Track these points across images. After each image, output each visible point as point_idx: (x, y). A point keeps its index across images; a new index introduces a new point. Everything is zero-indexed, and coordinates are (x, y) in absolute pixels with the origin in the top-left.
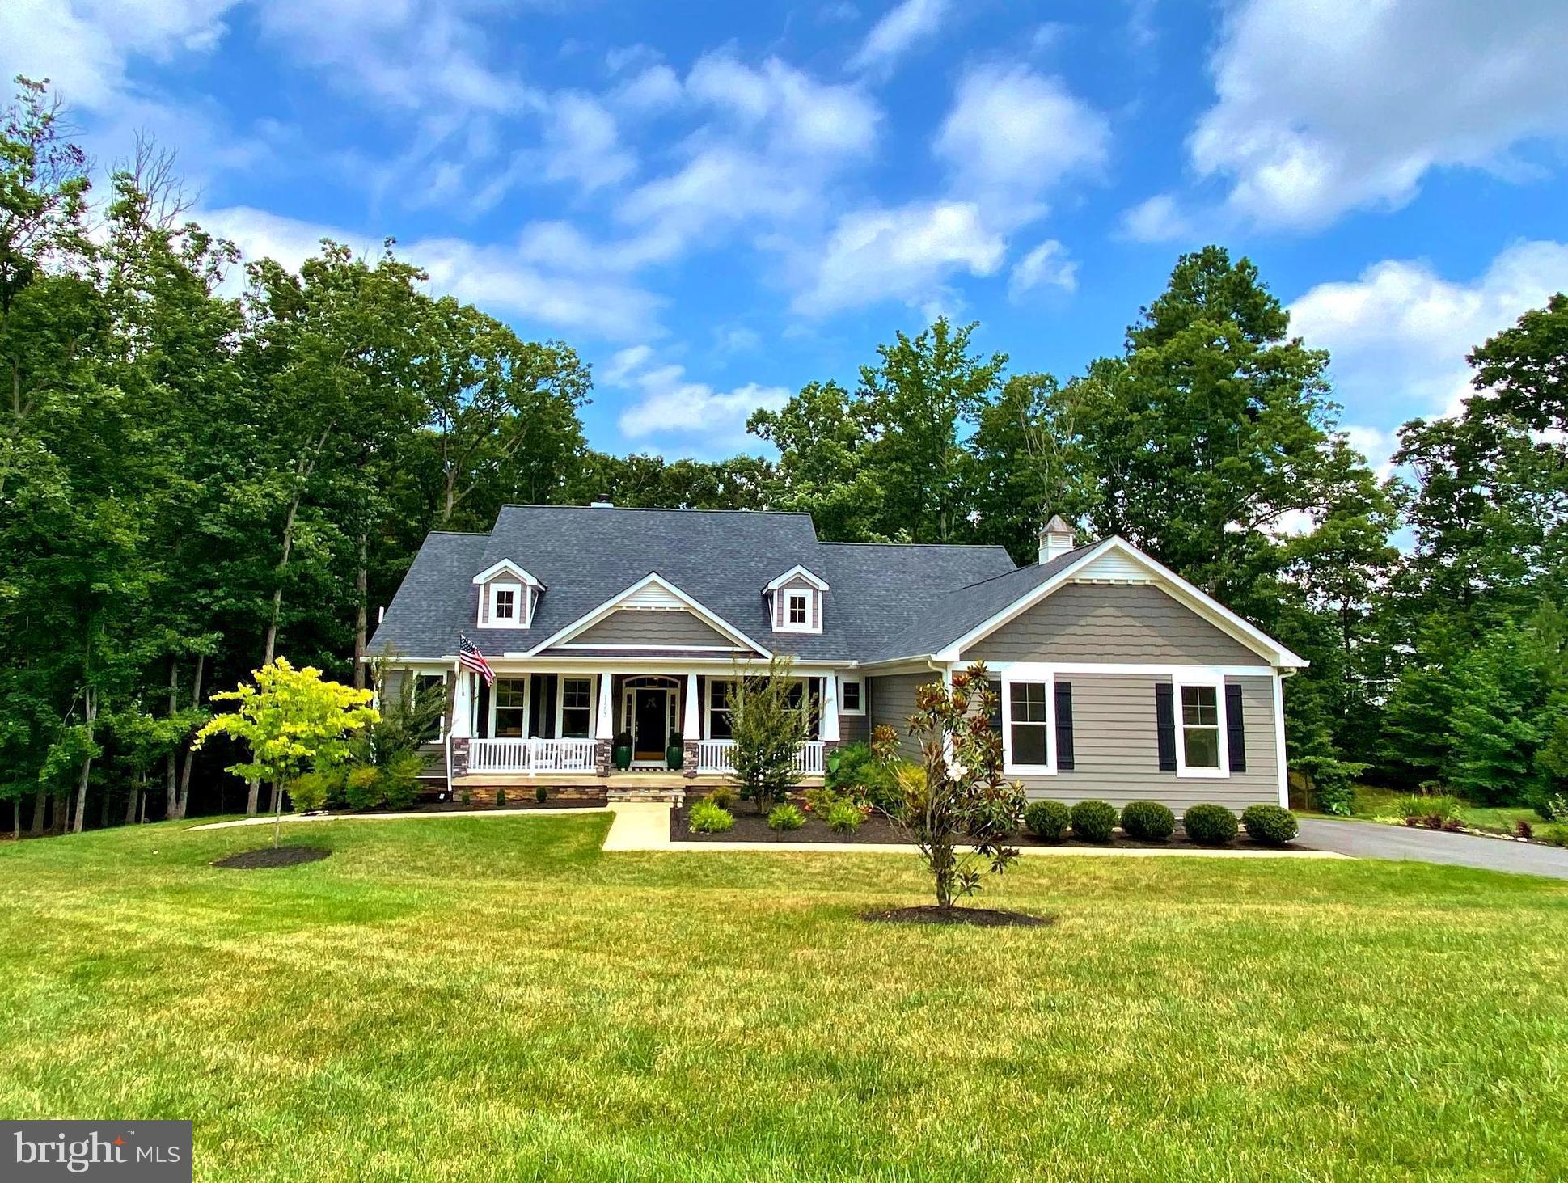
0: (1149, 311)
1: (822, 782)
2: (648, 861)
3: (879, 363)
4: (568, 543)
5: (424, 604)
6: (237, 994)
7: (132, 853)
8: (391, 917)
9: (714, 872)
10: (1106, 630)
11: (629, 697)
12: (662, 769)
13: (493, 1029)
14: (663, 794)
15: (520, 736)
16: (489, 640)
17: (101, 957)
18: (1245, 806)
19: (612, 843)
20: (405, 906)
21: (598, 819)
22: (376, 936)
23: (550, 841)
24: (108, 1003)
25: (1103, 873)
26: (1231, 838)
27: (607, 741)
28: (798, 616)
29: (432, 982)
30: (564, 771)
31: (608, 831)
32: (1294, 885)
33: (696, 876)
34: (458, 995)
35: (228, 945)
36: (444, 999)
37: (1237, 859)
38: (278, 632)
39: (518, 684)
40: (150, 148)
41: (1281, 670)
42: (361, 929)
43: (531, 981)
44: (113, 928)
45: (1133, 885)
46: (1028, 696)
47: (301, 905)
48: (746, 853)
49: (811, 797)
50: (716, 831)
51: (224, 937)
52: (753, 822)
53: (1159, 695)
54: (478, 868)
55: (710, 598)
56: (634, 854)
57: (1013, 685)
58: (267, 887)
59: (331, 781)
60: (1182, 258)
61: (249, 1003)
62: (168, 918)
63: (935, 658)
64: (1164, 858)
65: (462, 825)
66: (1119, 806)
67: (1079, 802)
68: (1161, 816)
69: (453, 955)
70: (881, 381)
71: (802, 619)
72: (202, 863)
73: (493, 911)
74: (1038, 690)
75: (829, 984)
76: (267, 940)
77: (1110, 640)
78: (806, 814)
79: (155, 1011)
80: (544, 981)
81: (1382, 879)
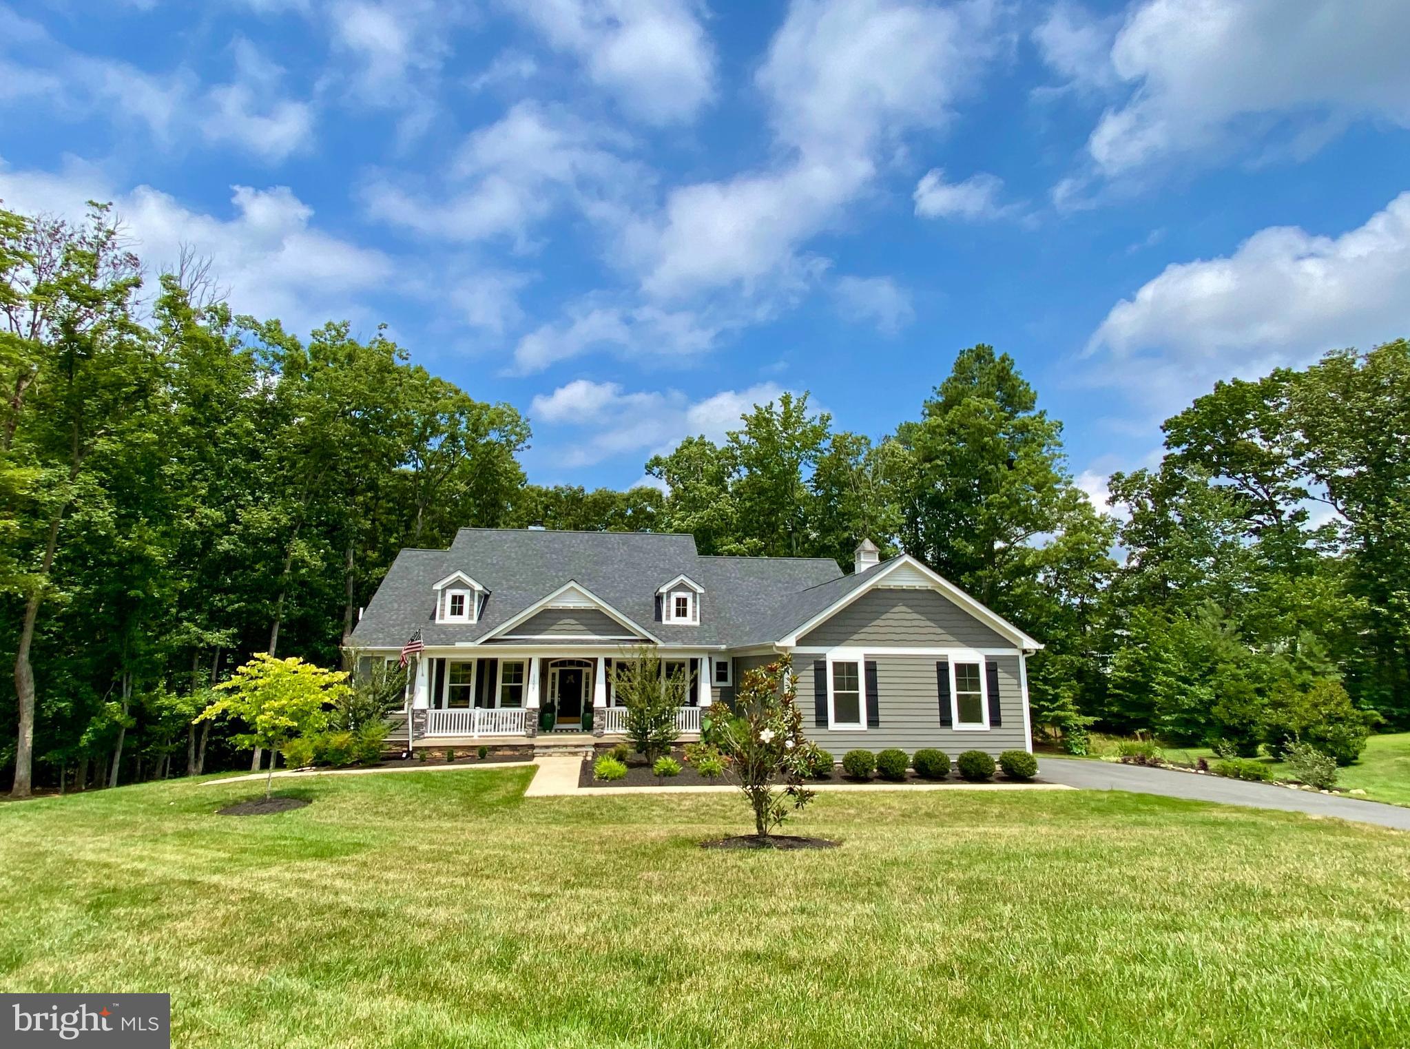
0: (938, 389)
1: (698, 738)
2: (559, 804)
3: (742, 426)
4: (509, 557)
5: (396, 605)
6: (216, 918)
7: (153, 804)
8: (347, 854)
9: (608, 811)
10: (900, 623)
11: (554, 675)
12: (578, 730)
13: (403, 940)
14: (577, 750)
15: (467, 707)
16: (444, 633)
17: (114, 890)
18: (1001, 751)
19: (533, 790)
20: (359, 844)
21: (524, 771)
22: (331, 870)
23: (485, 790)
24: (114, 927)
25: (896, 804)
26: (991, 775)
27: (534, 710)
28: (681, 612)
29: (365, 905)
30: (500, 733)
31: (530, 780)
32: (1028, 811)
33: (593, 814)
34: (383, 915)
35: (216, 878)
36: (371, 918)
37: (992, 792)
38: (281, 626)
39: (467, 666)
40: (191, 257)
41: (1025, 652)
42: (323, 864)
43: (441, 902)
44: (129, 866)
45: (916, 812)
46: (846, 671)
47: (280, 845)
48: (634, 795)
49: (689, 750)
50: (613, 779)
51: (217, 871)
52: (642, 771)
53: (939, 670)
54: (427, 812)
55: (616, 599)
56: (548, 798)
57: (835, 664)
58: (256, 830)
59: (316, 743)
60: (962, 352)
61: (224, 924)
62: (173, 857)
63: (777, 644)
64: (940, 791)
65: (417, 778)
66: (911, 754)
67: (882, 750)
68: (940, 760)
69: (387, 883)
70: (744, 439)
71: (684, 614)
72: (209, 812)
73: (426, 847)
74: (853, 667)
75: (657, 898)
76: (247, 874)
77: (903, 630)
78: (683, 763)
79: (150, 933)
80: (450, 902)
81: (1093, 804)
